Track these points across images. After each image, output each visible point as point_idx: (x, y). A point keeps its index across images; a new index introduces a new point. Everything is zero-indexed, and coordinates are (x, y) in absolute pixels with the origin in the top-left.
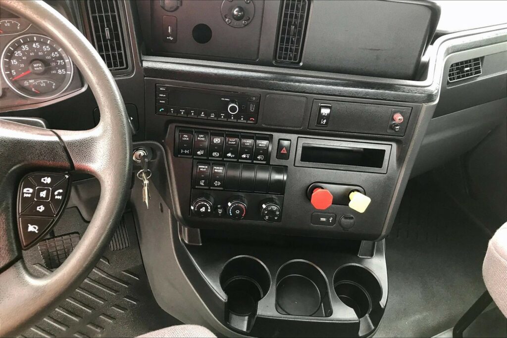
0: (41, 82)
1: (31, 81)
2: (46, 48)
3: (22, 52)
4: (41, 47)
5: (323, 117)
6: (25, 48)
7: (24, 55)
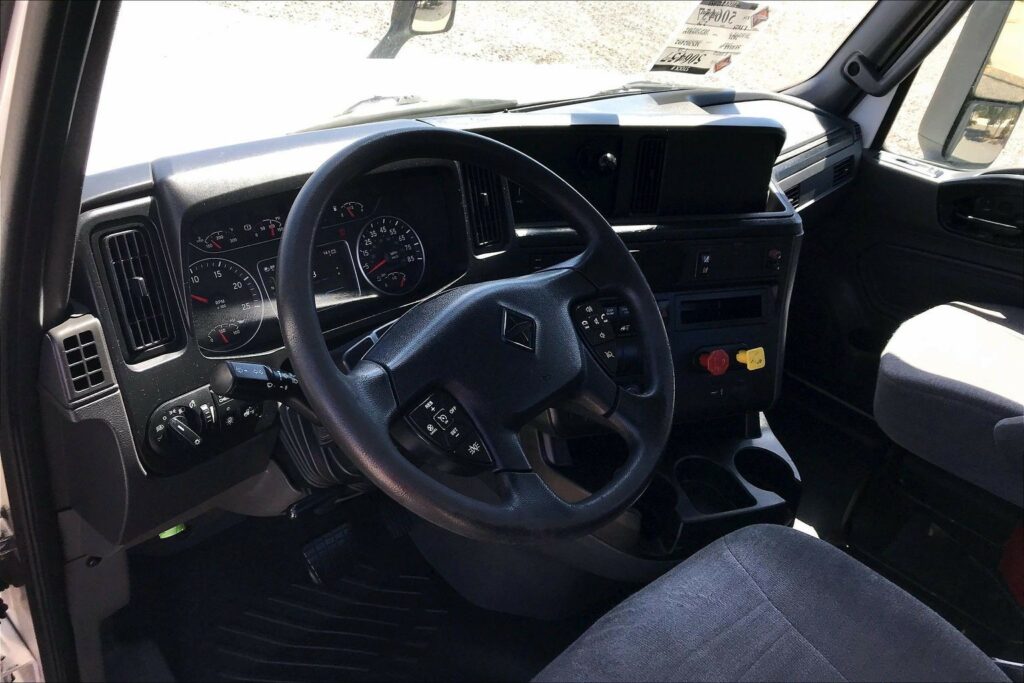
0: (391, 276)
1: (383, 275)
2: (393, 232)
3: (372, 239)
4: (388, 232)
5: (706, 265)
6: (374, 234)
7: (374, 243)
